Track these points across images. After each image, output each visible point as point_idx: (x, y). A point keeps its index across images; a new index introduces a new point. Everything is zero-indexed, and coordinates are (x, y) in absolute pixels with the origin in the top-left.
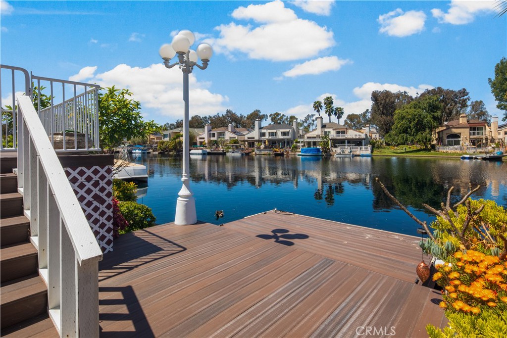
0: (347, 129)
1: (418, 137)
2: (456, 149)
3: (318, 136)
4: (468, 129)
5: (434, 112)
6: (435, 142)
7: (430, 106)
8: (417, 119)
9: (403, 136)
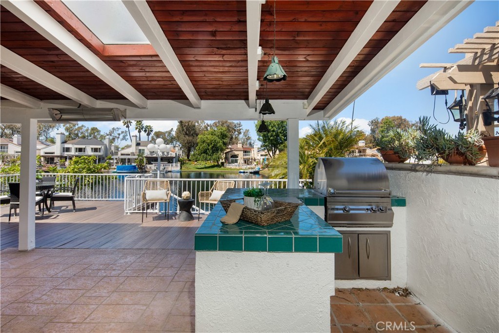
1: (214, 157)
2: (236, 166)
4: (243, 152)
5: (224, 139)
6: (223, 161)
7: (221, 134)
8: (213, 144)
9: (203, 156)
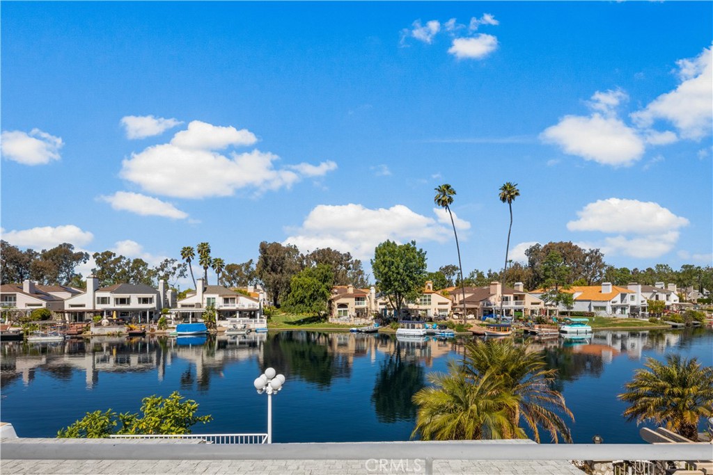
0: (237, 296)
2: (346, 320)
3: (199, 305)
4: (354, 299)
5: (327, 282)
7: (323, 275)
9: (299, 307)
